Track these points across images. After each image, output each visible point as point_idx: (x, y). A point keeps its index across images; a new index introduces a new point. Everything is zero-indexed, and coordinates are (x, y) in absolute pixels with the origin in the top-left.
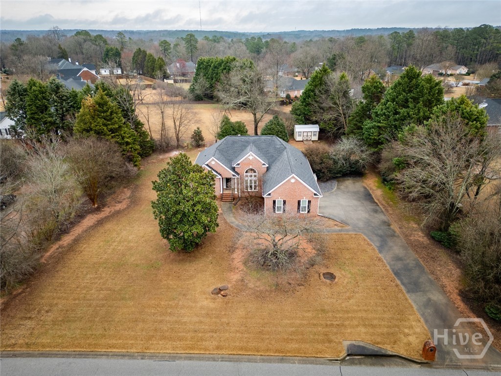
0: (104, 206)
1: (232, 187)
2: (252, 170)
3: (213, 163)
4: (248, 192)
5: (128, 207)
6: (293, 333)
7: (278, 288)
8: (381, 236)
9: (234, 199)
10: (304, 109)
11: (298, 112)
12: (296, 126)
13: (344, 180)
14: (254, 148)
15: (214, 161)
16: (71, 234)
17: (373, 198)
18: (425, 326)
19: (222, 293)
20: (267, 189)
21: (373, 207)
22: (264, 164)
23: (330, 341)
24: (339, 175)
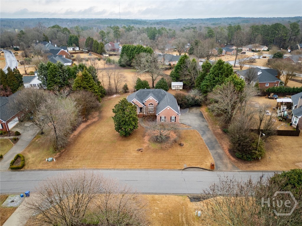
0: (88, 119)
1: (143, 111)
2: (151, 104)
3: (135, 101)
4: (150, 113)
5: (98, 120)
6: (166, 162)
7: (162, 149)
8: (203, 131)
9: (144, 117)
10: (176, 75)
11: (173, 76)
12: (172, 83)
13: (192, 108)
14: (152, 95)
15: (135, 100)
16: (77, 131)
17: (203, 116)
18: (213, 160)
19: (141, 150)
20: (158, 112)
21: (202, 120)
22: (157, 102)
23: (179, 164)
24: (190, 106)
